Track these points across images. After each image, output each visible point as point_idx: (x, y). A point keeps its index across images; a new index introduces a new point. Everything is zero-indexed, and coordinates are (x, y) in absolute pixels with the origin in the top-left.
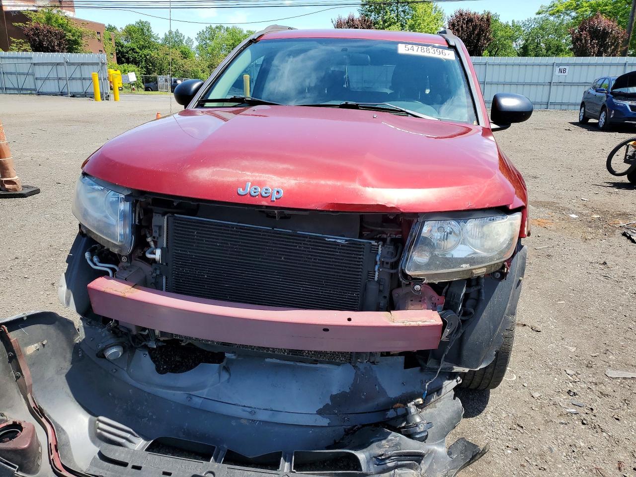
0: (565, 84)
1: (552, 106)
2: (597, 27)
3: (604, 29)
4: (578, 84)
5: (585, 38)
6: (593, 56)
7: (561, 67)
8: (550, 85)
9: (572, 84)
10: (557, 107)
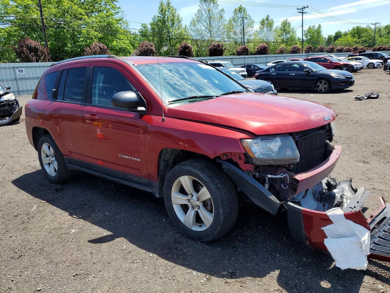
0: (25, 79)
1: (22, 93)
2: (30, 46)
3: (35, 47)
4: (33, 78)
5: (26, 52)
6: (34, 62)
7: (19, 69)
8: (16, 80)
9: (29, 79)
10: (25, 93)
